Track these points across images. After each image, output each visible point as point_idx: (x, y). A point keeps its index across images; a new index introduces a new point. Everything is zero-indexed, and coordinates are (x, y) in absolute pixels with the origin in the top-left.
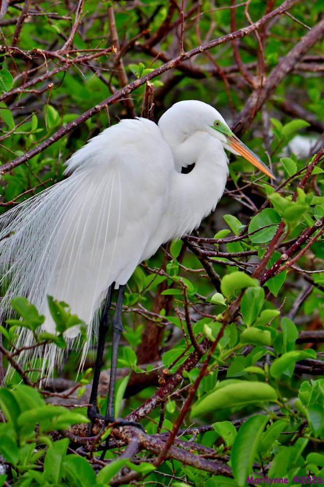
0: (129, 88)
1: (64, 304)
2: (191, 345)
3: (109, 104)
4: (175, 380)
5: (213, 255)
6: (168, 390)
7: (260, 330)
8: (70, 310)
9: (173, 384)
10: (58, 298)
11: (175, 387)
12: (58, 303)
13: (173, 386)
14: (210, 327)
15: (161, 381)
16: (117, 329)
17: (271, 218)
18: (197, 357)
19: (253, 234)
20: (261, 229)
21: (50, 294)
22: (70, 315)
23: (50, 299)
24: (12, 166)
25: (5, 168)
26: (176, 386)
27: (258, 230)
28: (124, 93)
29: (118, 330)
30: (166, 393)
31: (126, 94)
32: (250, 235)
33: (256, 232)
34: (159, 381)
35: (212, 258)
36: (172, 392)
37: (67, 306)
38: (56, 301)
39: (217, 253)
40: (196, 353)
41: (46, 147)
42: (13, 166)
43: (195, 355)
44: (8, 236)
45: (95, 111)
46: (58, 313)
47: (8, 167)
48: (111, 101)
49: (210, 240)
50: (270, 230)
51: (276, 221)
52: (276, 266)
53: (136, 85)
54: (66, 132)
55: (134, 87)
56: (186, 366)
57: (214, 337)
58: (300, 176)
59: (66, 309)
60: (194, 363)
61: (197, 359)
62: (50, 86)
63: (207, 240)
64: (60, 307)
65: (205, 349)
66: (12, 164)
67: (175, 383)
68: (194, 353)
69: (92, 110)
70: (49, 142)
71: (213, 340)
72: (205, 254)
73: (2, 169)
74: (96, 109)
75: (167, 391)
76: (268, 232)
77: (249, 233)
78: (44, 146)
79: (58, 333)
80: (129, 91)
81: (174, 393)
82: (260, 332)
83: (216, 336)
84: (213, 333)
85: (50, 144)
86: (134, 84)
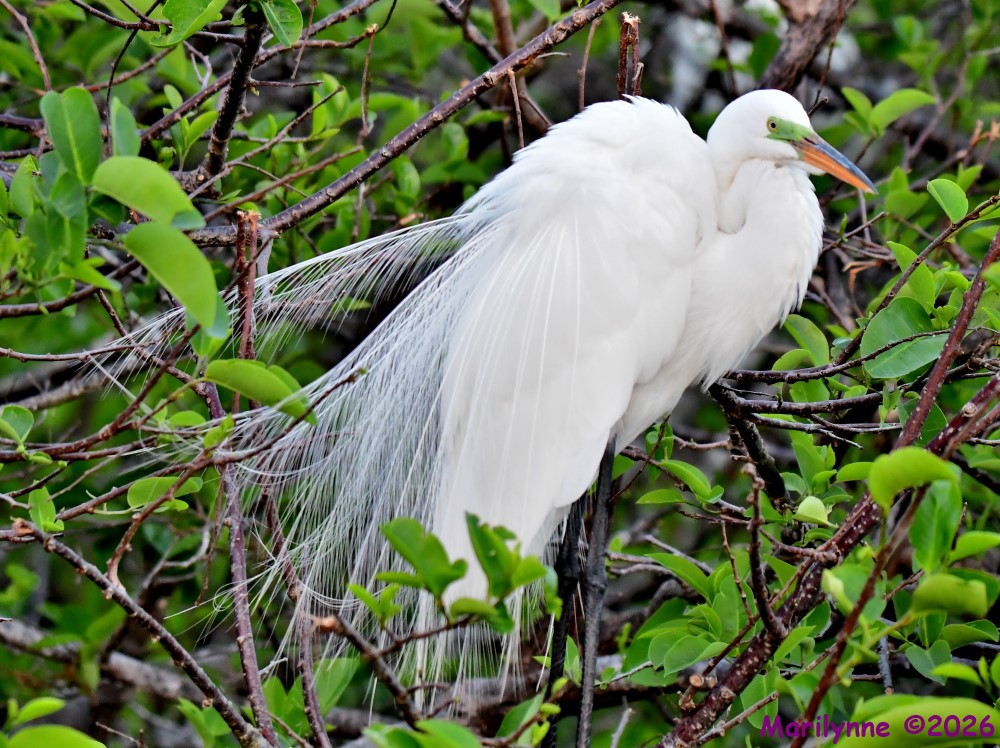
0: (561, 29)
1: (503, 533)
2: (756, 619)
3: (516, 68)
4: (718, 700)
5: (767, 410)
6: (702, 724)
7: (961, 581)
8: (518, 547)
9: (714, 710)
10: (491, 519)
11: (717, 717)
12: (490, 530)
13: (714, 715)
14: (837, 576)
15: (684, 702)
16: (594, 586)
17: (909, 320)
18: (767, 645)
19: (872, 357)
20: (894, 345)
21: (473, 511)
22: (518, 558)
23: (472, 520)
24: (295, 218)
25: (279, 223)
26: (719, 713)
27: (886, 349)
28: (551, 42)
29: (597, 590)
30: (696, 731)
31: (555, 43)
32: (867, 359)
33: (880, 352)
34: (680, 703)
35: (763, 416)
36: (709, 728)
37: (512, 536)
38: (486, 525)
39: (780, 403)
40: (766, 637)
41: (374, 170)
42: (298, 216)
43: (763, 641)
44: (351, 379)
45: (483, 84)
46: (493, 553)
47: (287, 219)
48: (521, 61)
49: (766, 375)
50: (910, 348)
51: (920, 326)
52: (951, 430)
53: (578, 21)
54: (419, 135)
55: (573, 27)
56: (744, 668)
57: (850, 598)
58: (979, 220)
59: (510, 545)
60: (761, 659)
61: (768, 651)
62: (370, 30)
63: (761, 375)
64: (496, 538)
65: (786, 626)
66: (294, 212)
67: (718, 706)
68: (762, 636)
69: (478, 83)
70: (379, 159)
71: (849, 606)
72: (749, 406)
73: (274, 225)
74: (486, 80)
75: (699, 726)
76: (904, 353)
77: (863, 356)
78: (369, 170)
79: (494, 600)
80: (562, 36)
81: (713, 730)
82: (959, 585)
83: (857, 596)
84: (846, 590)
85: (382, 165)
86: (571, 19)
